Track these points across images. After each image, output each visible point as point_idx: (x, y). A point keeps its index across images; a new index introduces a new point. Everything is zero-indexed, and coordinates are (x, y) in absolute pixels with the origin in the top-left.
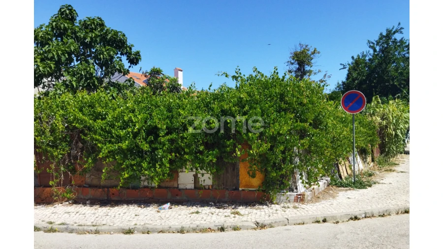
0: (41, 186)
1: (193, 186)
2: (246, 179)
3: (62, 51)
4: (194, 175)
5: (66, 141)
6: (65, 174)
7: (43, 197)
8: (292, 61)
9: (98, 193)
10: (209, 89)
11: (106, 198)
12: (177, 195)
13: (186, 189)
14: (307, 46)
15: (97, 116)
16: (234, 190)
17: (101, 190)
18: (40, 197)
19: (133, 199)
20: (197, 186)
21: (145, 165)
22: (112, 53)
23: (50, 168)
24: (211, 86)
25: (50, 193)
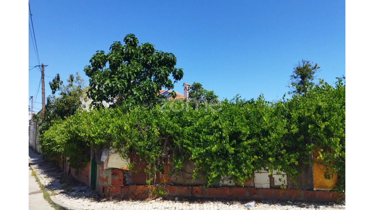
0: (134, 184)
1: (269, 186)
2: (320, 180)
3: (132, 71)
4: (269, 176)
5: (159, 145)
6: (158, 174)
7: (136, 194)
8: (296, 75)
9: (184, 190)
10: (284, 99)
11: (190, 195)
12: (254, 194)
13: (262, 188)
14: (308, 62)
15: (184, 124)
16: (309, 190)
17: (186, 188)
18: (134, 194)
19: (215, 196)
20: (273, 187)
21: (230, 166)
22: (167, 72)
23: (147, 169)
24: (284, 96)
25: (142, 190)
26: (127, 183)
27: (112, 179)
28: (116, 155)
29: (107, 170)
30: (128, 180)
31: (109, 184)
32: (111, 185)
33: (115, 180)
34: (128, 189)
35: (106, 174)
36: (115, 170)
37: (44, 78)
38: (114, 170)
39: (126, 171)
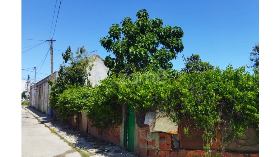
0: (183, 149)
17: (242, 155)
25: (193, 156)
26: (175, 147)
27: (159, 143)
28: (164, 118)
29: (152, 133)
30: (176, 145)
31: (156, 147)
32: (159, 149)
33: (163, 144)
34: (178, 154)
35: (152, 137)
36: (163, 134)
37: (52, 51)
38: (161, 134)
39: (174, 135)
